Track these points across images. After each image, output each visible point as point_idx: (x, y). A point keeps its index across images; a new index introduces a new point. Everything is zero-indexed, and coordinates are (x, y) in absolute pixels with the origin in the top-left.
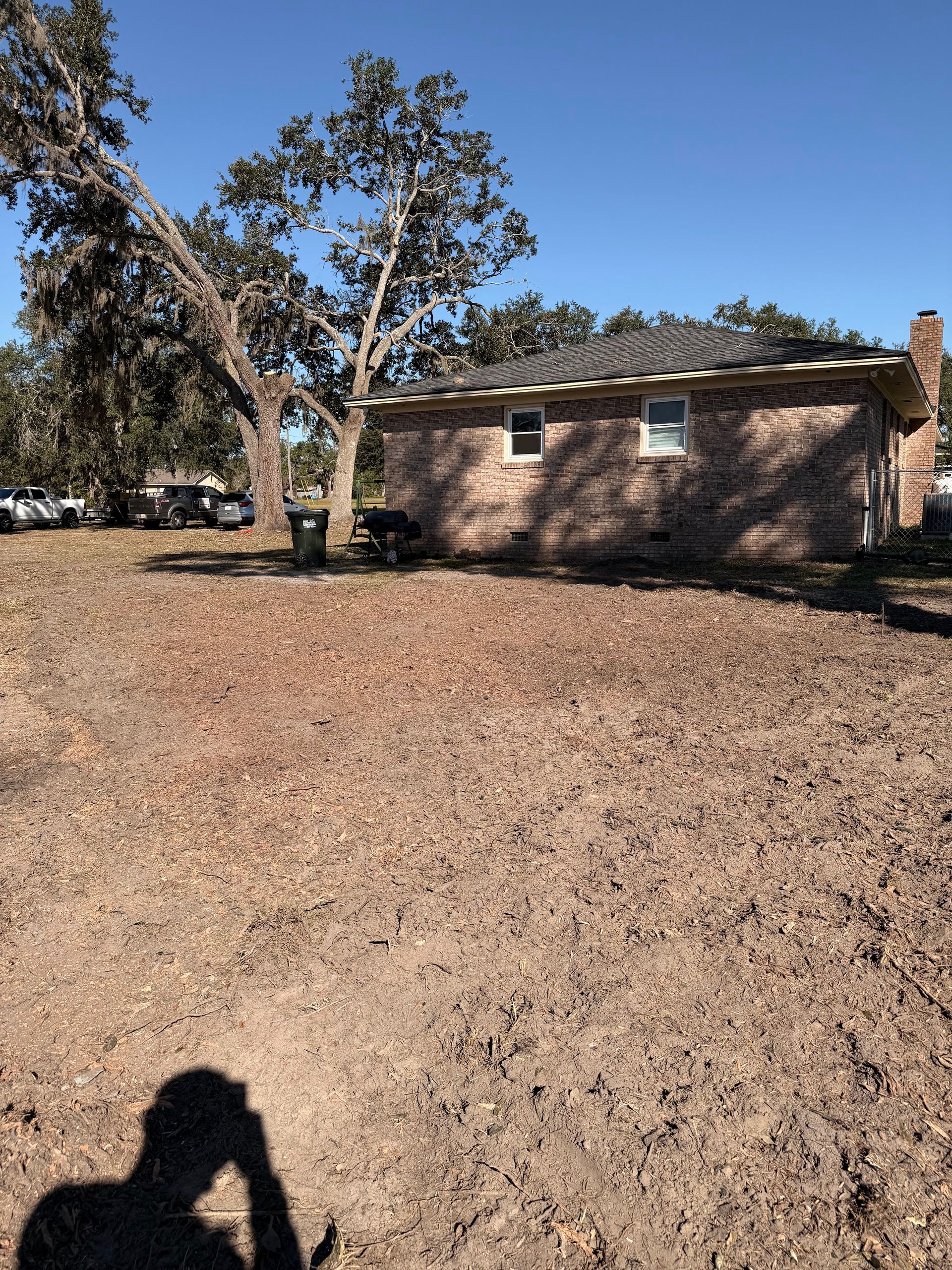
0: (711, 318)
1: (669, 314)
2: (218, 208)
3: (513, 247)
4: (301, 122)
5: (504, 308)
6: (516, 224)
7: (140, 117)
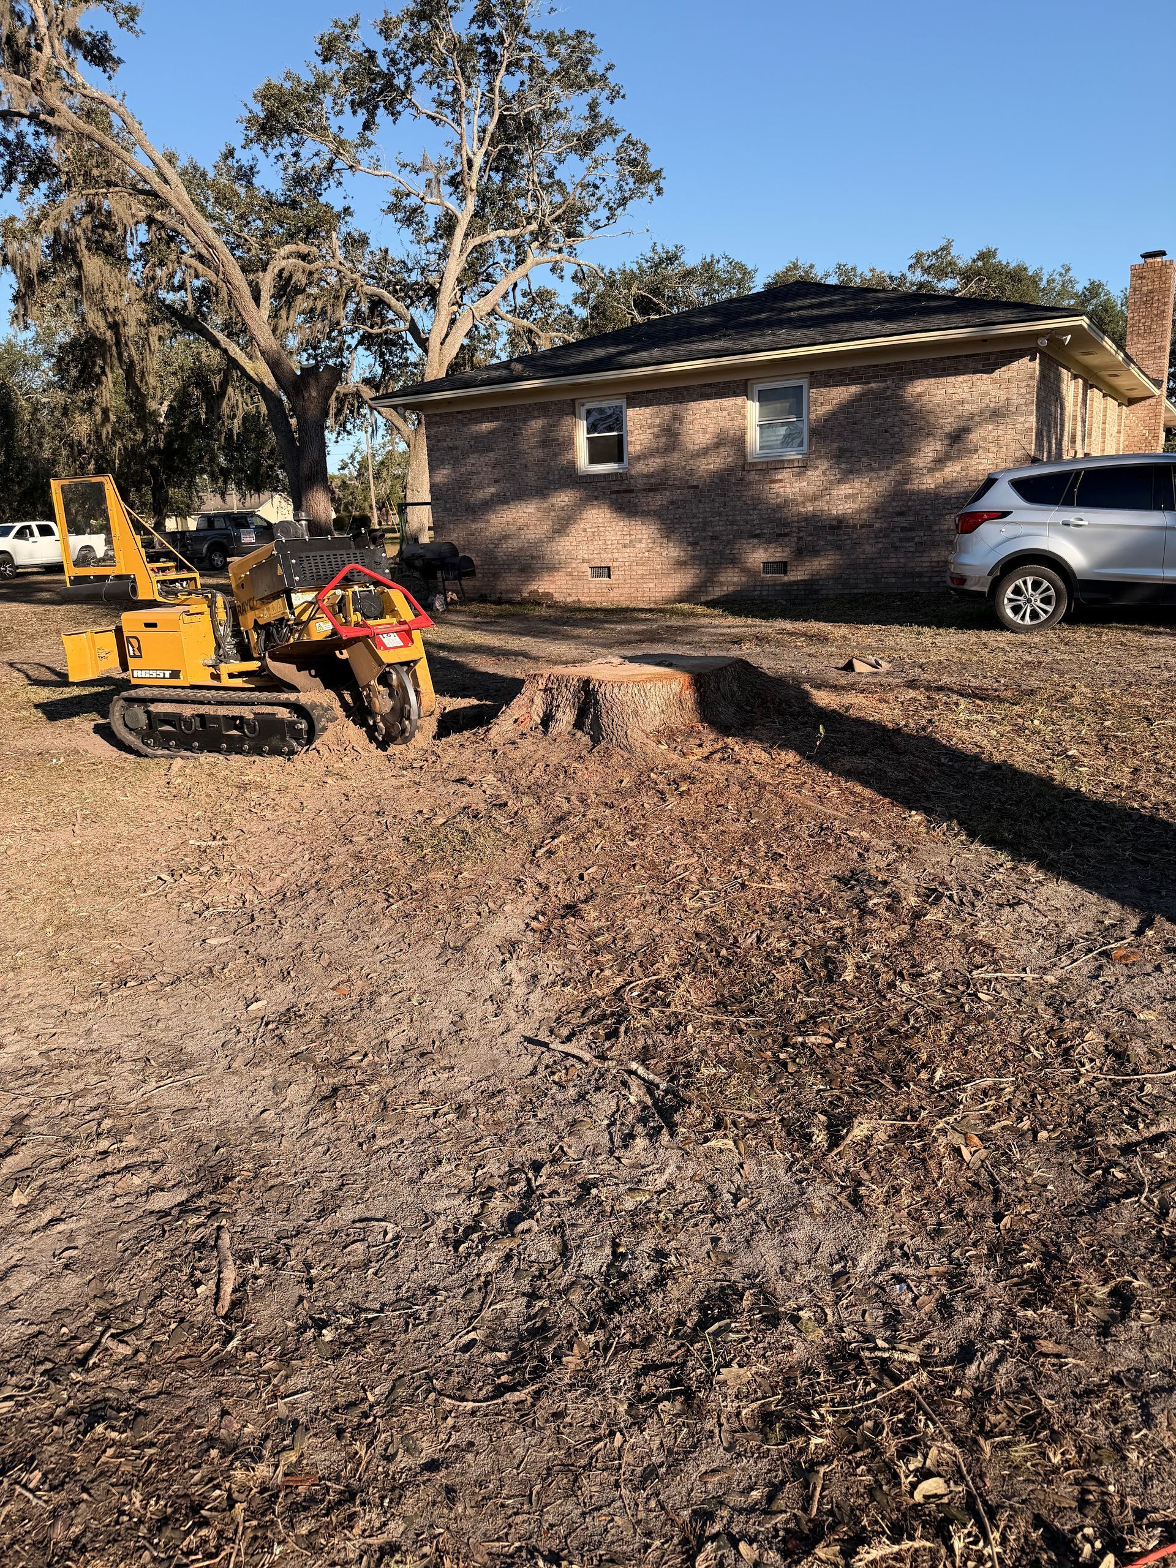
0: (905, 271)
1: (849, 267)
2: (244, 147)
3: (631, 186)
4: (344, 26)
5: (635, 267)
6: (634, 155)
7: (130, 29)
